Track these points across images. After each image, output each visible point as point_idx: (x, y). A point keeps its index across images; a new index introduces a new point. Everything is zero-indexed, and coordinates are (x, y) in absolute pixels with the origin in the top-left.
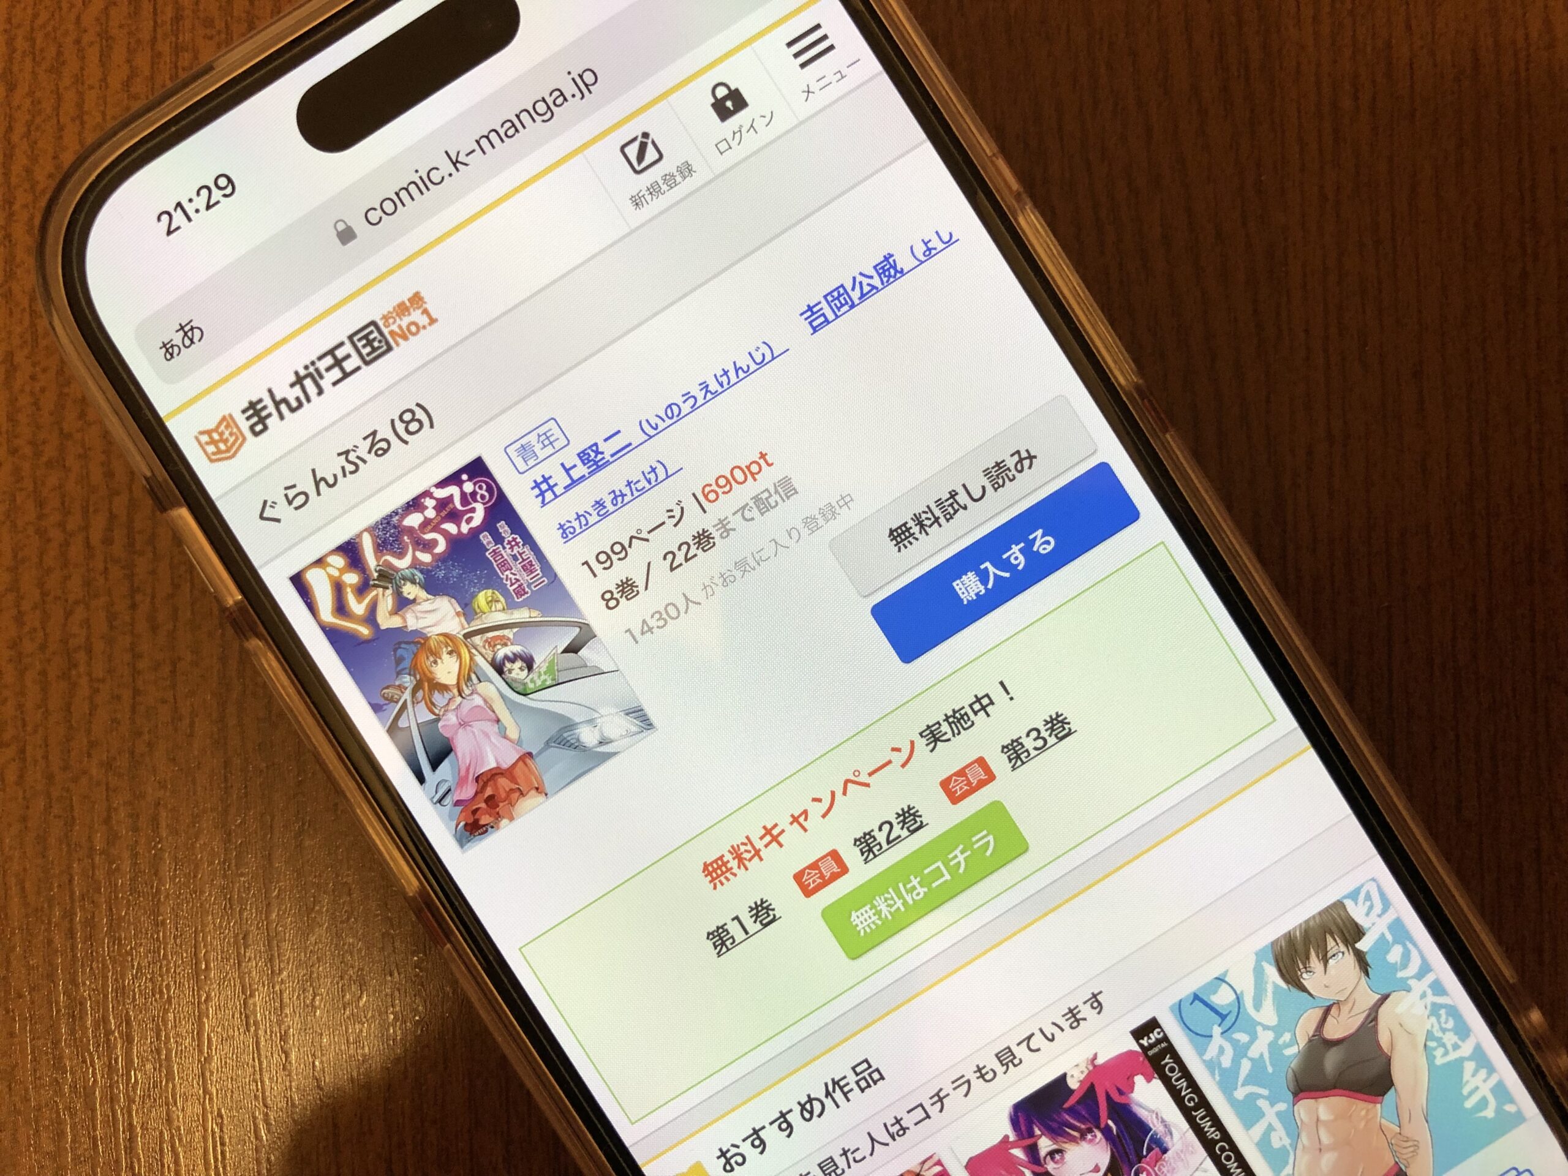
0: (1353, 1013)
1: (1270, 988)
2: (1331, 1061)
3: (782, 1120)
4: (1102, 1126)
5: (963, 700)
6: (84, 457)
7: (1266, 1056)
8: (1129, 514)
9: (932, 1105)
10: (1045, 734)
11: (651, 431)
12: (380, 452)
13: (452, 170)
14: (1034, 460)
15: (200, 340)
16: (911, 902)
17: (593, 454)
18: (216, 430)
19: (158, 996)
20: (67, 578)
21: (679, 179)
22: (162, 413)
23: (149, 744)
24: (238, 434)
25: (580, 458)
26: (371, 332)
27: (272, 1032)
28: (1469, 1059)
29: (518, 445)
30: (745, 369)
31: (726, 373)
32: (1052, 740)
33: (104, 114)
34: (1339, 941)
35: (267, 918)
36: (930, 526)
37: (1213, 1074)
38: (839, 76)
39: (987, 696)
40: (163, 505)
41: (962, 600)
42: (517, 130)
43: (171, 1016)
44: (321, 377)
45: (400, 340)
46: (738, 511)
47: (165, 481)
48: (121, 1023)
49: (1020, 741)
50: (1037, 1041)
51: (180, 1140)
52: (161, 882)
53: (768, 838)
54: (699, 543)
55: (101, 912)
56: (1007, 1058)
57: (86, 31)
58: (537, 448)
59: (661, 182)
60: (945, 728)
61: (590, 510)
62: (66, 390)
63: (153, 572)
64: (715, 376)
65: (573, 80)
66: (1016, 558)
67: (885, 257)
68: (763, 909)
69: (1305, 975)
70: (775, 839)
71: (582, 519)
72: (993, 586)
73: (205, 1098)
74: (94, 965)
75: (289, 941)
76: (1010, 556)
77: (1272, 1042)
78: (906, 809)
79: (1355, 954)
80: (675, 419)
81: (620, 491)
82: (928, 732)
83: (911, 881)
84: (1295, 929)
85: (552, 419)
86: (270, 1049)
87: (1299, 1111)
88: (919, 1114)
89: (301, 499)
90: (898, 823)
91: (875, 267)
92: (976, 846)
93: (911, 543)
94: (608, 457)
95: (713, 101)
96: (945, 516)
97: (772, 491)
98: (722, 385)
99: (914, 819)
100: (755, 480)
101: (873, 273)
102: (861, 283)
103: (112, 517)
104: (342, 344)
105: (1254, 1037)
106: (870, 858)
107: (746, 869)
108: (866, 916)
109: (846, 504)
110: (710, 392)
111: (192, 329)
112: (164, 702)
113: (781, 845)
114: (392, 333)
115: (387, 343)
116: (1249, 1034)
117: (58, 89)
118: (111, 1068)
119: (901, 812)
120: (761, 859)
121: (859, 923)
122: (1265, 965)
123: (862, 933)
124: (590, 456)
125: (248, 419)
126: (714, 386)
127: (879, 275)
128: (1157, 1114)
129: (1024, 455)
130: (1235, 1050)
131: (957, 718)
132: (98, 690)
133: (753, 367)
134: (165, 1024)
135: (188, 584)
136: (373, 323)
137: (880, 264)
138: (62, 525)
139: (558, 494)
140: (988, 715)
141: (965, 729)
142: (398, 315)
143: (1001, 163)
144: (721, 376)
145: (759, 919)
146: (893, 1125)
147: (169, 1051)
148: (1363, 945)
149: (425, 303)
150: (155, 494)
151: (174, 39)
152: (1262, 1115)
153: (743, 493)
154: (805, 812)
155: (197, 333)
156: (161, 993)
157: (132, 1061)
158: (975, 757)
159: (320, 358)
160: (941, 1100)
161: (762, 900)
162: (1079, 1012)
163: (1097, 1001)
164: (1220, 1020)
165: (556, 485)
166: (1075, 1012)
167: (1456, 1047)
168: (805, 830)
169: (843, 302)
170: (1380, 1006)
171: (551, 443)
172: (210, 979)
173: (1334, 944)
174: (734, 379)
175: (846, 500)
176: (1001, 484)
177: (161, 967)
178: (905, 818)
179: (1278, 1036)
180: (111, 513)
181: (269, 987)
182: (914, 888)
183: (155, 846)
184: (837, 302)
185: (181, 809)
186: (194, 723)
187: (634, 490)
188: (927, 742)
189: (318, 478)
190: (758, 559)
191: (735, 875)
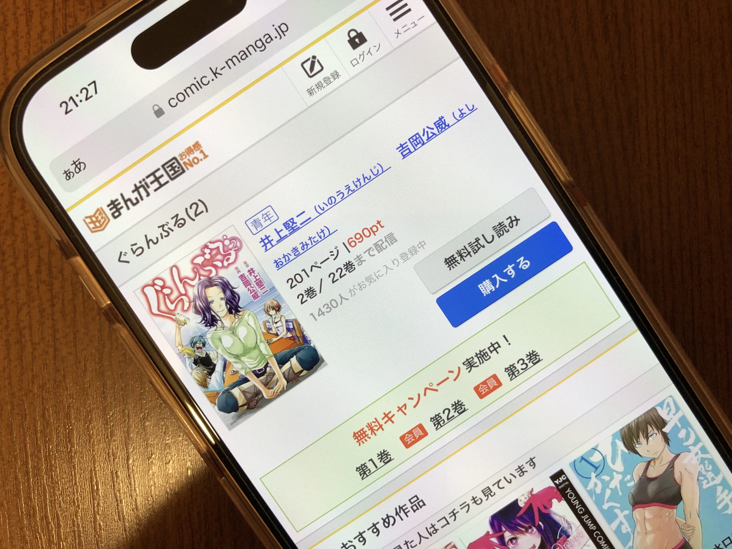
0: (661, 464)
2: (651, 488)
5: (485, 346)
6: (25, 229)
8: (568, 248)
10: (526, 361)
11: (321, 211)
12: (180, 225)
13: (214, 77)
14: (518, 221)
15: (84, 169)
17: (291, 224)
18: (94, 216)
19: (72, 504)
20: (18, 291)
21: (332, 80)
22: (65, 207)
23: (64, 376)
24: (106, 217)
25: (285, 226)
26: (174, 163)
29: (252, 220)
30: (369, 178)
31: (359, 180)
32: (530, 365)
33: (29, 52)
34: (654, 428)
36: (466, 257)
38: (413, 25)
39: (497, 343)
40: (67, 255)
41: (483, 294)
42: (247, 56)
44: (148, 187)
45: (189, 167)
46: (366, 251)
47: (68, 243)
48: (55, 518)
49: (514, 365)
52: (73, 446)
53: (386, 419)
54: (347, 268)
55: (42, 462)
57: (18, 8)
58: (262, 221)
59: (322, 82)
60: (476, 360)
61: (291, 253)
62: (14, 195)
63: (62, 288)
64: (353, 182)
65: (276, 29)
66: (510, 272)
67: (439, 118)
68: (385, 455)
69: (637, 446)
70: (390, 419)
72: (499, 287)
74: (39, 489)
75: (139, 474)
76: (507, 272)
78: (456, 402)
79: (662, 435)
80: (333, 204)
81: (306, 242)
82: (467, 362)
84: (632, 422)
85: (270, 206)
87: (635, 514)
89: (140, 251)
90: (453, 409)
91: (435, 124)
93: (456, 266)
94: (299, 225)
95: (349, 39)
96: (473, 251)
97: (384, 240)
98: (357, 186)
99: (461, 407)
100: (375, 235)
101: (434, 126)
102: (427, 132)
103: (40, 259)
104: (158, 170)
106: (438, 428)
107: (376, 435)
109: (422, 246)
110: (351, 190)
111: (80, 163)
112: (70, 354)
113: (393, 422)
114: (184, 163)
115: (182, 168)
117: (5, 39)
118: (50, 541)
119: (454, 404)
120: (383, 430)
124: (289, 225)
125: (111, 209)
126: (353, 187)
127: (437, 127)
129: (513, 219)
131: (482, 355)
132: (35, 349)
133: (373, 177)
134: (77, 519)
135: (81, 293)
136: (175, 158)
137: (436, 122)
138: (14, 264)
139: (273, 245)
140: (498, 353)
141: (486, 360)
142: (187, 154)
143: (498, 68)
144: (356, 182)
145: (383, 460)
147: (79, 531)
149: (202, 147)
151: (64, 11)
153: (369, 242)
154: (405, 405)
155: (82, 165)
156: (74, 502)
157: (61, 537)
158: (492, 374)
159: (148, 177)
161: (384, 450)
165: (272, 240)
168: (405, 414)
169: (418, 142)
170: (675, 461)
171: (269, 219)
173: (652, 429)
174: (362, 184)
175: (422, 244)
176: (502, 234)
177: (73, 489)
178: (456, 407)
180: (39, 257)
184: (415, 142)
185: (81, 408)
186: (86, 364)
187: (313, 242)
188: (466, 368)
189: (148, 239)
190: (377, 275)
191: (370, 438)
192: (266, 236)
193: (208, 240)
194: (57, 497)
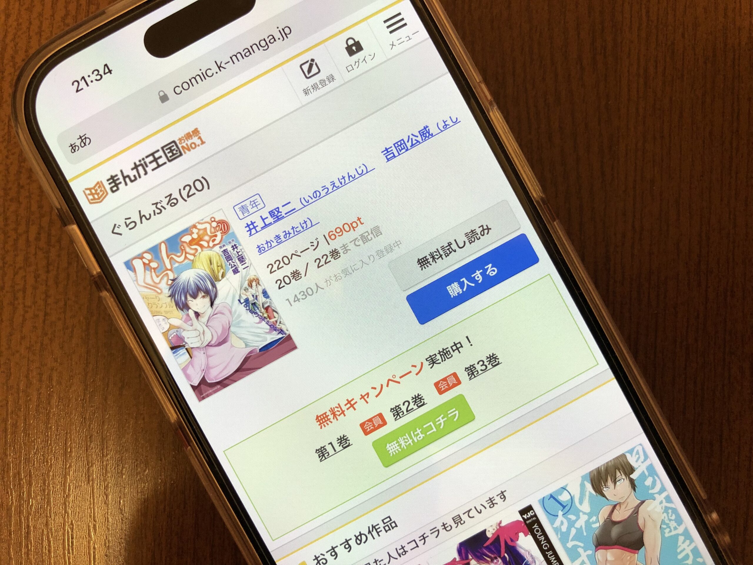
0: (627, 509)
1: (587, 494)
2: (615, 531)
3: (346, 543)
4: (502, 556)
5: (448, 344)
6: (29, 197)
7: (584, 527)
8: (534, 260)
9: (420, 541)
10: (486, 363)
11: (305, 203)
12: (173, 204)
13: (218, 70)
14: (490, 231)
15: (89, 144)
16: (416, 441)
17: (276, 213)
18: (94, 188)
19: (45, 464)
20: (16, 256)
21: (327, 82)
22: (68, 178)
23: (51, 340)
24: (105, 191)
25: (270, 214)
26: (173, 146)
27: (100, 484)
28: (681, 535)
29: (240, 206)
30: (353, 176)
31: (344, 178)
32: (489, 367)
33: (51, 32)
34: (622, 473)
35: (102, 429)
36: (438, 259)
37: (557, 534)
38: (408, 38)
39: (460, 343)
40: (65, 224)
41: (451, 296)
42: (250, 54)
43: (51, 474)
44: (147, 166)
45: (186, 151)
47: (66, 210)
48: (27, 475)
49: (474, 366)
50: (473, 513)
51: (52, 535)
52: (51, 407)
53: (349, 405)
55: (21, 420)
56: (458, 520)
58: (249, 208)
59: (318, 83)
60: (438, 357)
61: (273, 240)
63: (59, 256)
64: (338, 179)
65: (279, 31)
66: (478, 277)
67: (424, 127)
68: (344, 439)
69: (604, 489)
70: (352, 406)
71: (269, 244)
72: (466, 290)
73: (65, 515)
74: (16, 446)
75: (112, 440)
76: (474, 277)
77: (587, 520)
78: (417, 396)
79: (629, 481)
80: (318, 198)
81: (288, 231)
82: (430, 358)
83: (417, 431)
84: (602, 466)
85: (258, 194)
86: (99, 493)
87: (597, 555)
88: (413, 545)
89: (133, 224)
90: (413, 402)
91: (419, 132)
92: (449, 416)
93: (428, 266)
94: (283, 214)
95: (346, 46)
96: (445, 254)
98: (341, 183)
99: (420, 401)
100: (354, 230)
101: (418, 134)
102: (412, 139)
103: (41, 227)
104: (158, 151)
105: (578, 518)
106: (397, 418)
107: (337, 420)
108: (394, 446)
110: (335, 186)
111: (86, 138)
112: (59, 319)
113: (355, 409)
114: (183, 147)
115: (180, 152)
116: (576, 516)
117: (30, 19)
118: (20, 497)
119: (414, 397)
120: (345, 415)
121: (390, 450)
122: (586, 483)
123: (391, 455)
124: (275, 213)
125: (110, 184)
126: (337, 184)
127: (421, 136)
128: (529, 552)
129: (485, 227)
130: (568, 523)
131: (444, 353)
132: (27, 312)
133: (357, 176)
134: (48, 478)
135: (76, 263)
136: (174, 142)
137: (422, 130)
138: (16, 230)
139: (258, 231)
140: (460, 352)
141: (448, 358)
142: (186, 138)
143: (483, 86)
144: (341, 179)
145: (342, 445)
146: (400, 549)
147: (49, 491)
148: (633, 476)
149: (200, 134)
150: (61, 217)
152: (580, 556)
154: (368, 394)
155: (88, 140)
156: (47, 462)
157: (31, 494)
158: (452, 372)
159: (147, 157)
160: (424, 538)
161: (344, 435)
162: (494, 500)
163: (503, 495)
164: (562, 508)
165: (257, 226)
166: (492, 500)
167: (675, 528)
168: (367, 402)
169: (403, 147)
170: (640, 507)
171: (256, 206)
172: (72, 457)
173: (620, 474)
174: (347, 181)
175: (398, 244)
176: (473, 241)
177: (48, 449)
178: (416, 400)
179: (590, 518)
181: (100, 463)
182: (418, 434)
183: (50, 389)
184: (400, 147)
185: (64, 372)
186: (73, 331)
187: (295, 231)
188: (429, 364)
189: (142, 215)
190: (353, 269)
191: (331, 422)
192: (251, 222)
193: (197, 221)
194: (32, 455)
